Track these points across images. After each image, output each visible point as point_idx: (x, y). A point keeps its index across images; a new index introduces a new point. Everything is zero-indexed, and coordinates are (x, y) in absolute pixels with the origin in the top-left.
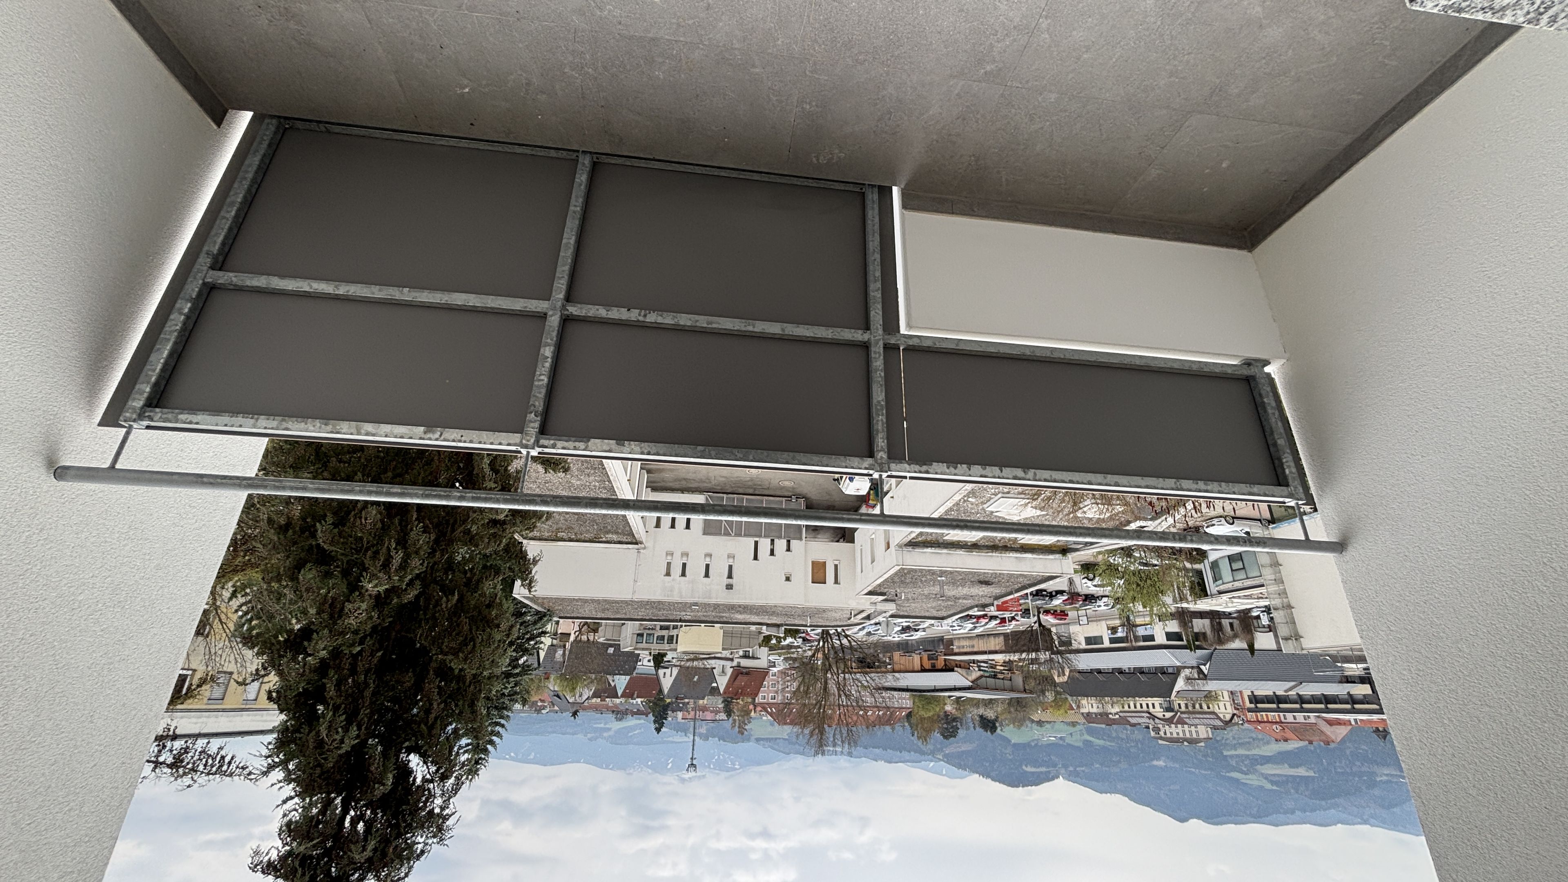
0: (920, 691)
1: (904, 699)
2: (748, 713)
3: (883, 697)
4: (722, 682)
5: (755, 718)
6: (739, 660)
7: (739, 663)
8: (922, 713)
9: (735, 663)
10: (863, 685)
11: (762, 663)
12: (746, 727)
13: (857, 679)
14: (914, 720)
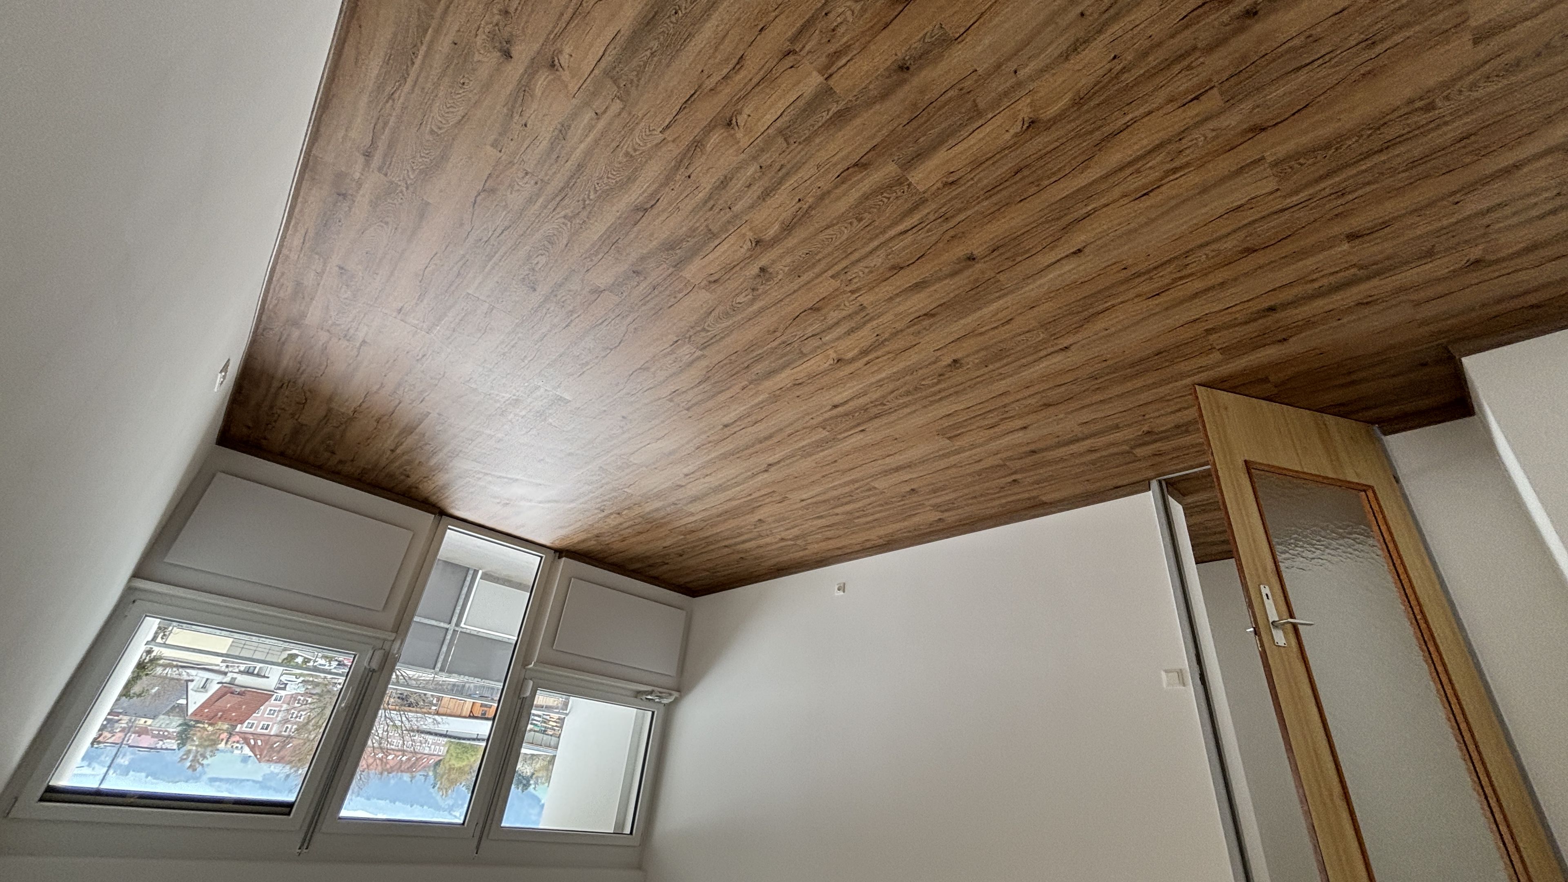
0: (460, 738)
1: (438, 745)
2: (214, 743)
3: (413, 741)
4: (196, 700)
5: (222, 751)
6: (235, 675)
7: (234, 679)
8: (453, 762)
9: (227, 679)
10: (395, 725)
11: (270, 683)
12: (205, 762)
13: (391, 719)
14: (440, 770)
